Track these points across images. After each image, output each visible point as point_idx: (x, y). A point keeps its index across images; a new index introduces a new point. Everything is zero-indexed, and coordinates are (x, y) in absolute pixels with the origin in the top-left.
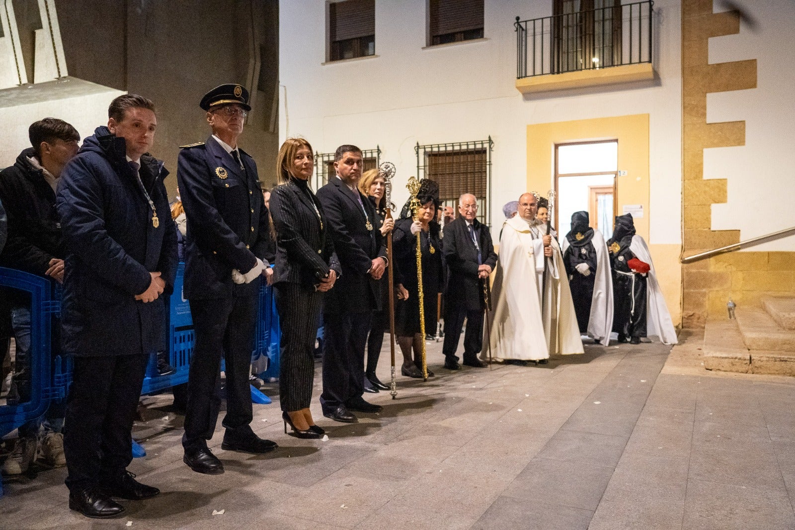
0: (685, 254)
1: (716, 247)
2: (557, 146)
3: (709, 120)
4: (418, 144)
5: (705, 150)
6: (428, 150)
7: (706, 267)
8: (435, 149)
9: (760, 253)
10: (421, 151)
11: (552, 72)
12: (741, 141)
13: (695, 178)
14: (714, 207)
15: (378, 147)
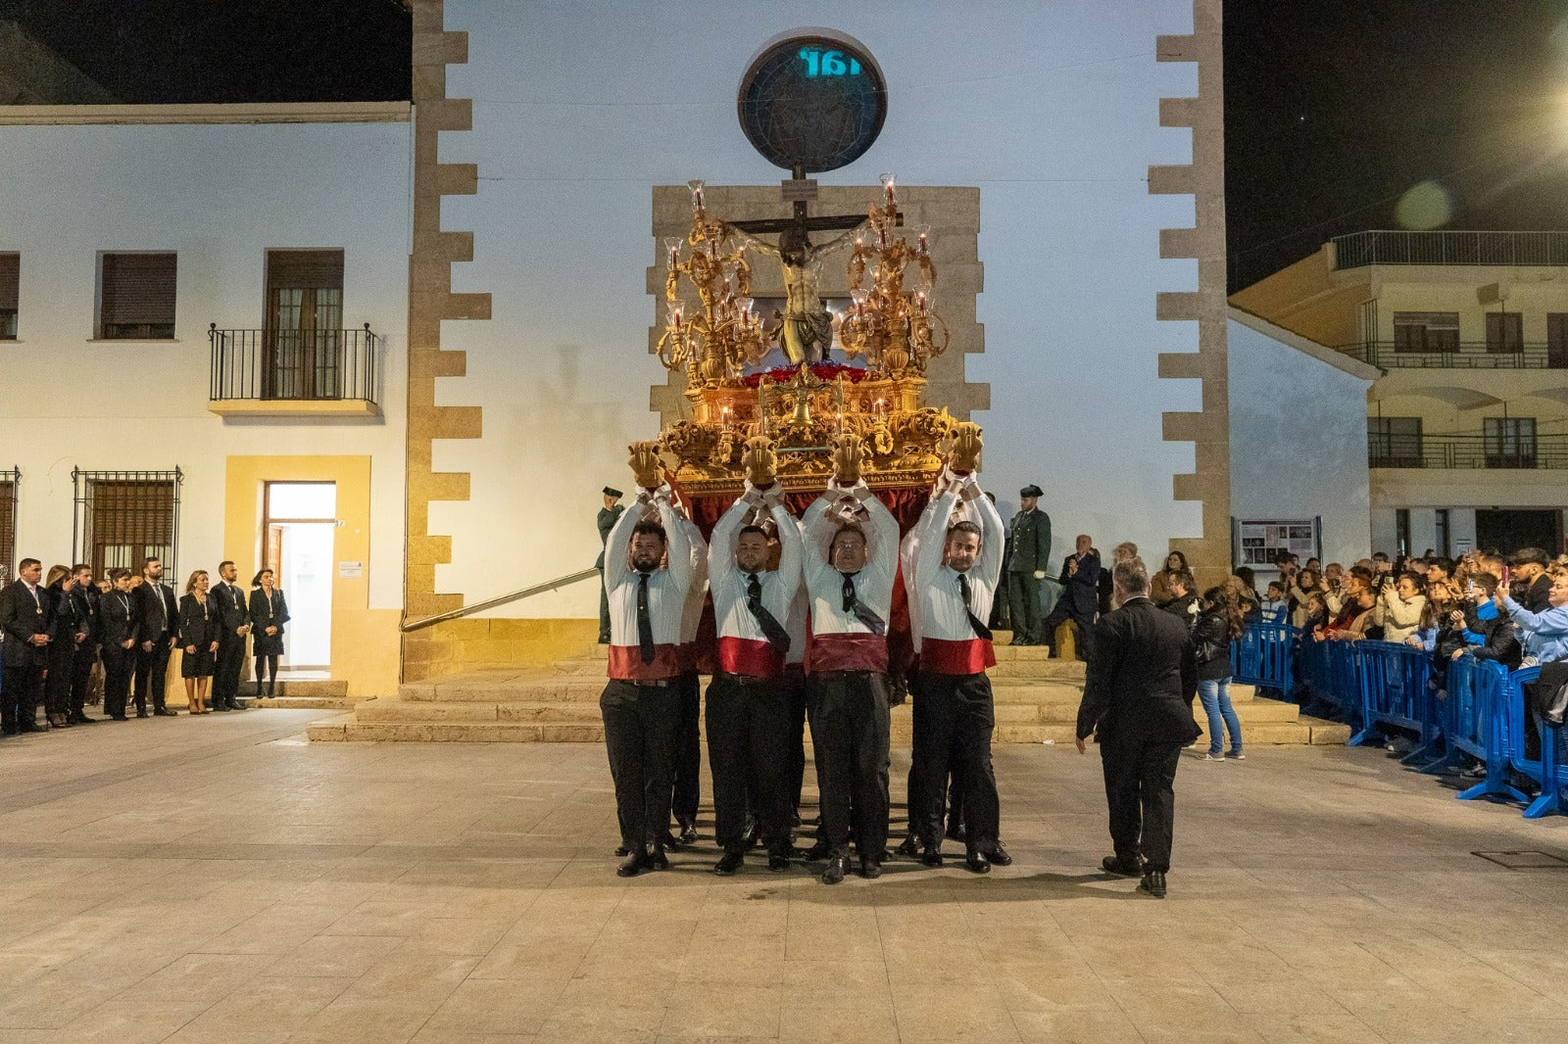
0: (407, 621)
1: (440, 612)
2: (267, 484)
3: (434, 469)
4: (76, 468)
5: (431, 503)
6: (93, 477)
7: (427, 636)
8: (102, 477)
9: (482, 620)
10: (81, 479)
11: (263, 398)
12: (465, 496)
13: (420, 533)
14: (438, 567)
15: (16, 468)
